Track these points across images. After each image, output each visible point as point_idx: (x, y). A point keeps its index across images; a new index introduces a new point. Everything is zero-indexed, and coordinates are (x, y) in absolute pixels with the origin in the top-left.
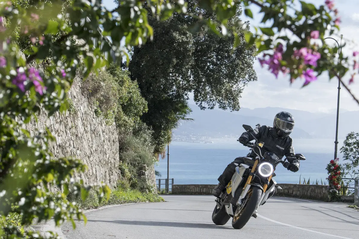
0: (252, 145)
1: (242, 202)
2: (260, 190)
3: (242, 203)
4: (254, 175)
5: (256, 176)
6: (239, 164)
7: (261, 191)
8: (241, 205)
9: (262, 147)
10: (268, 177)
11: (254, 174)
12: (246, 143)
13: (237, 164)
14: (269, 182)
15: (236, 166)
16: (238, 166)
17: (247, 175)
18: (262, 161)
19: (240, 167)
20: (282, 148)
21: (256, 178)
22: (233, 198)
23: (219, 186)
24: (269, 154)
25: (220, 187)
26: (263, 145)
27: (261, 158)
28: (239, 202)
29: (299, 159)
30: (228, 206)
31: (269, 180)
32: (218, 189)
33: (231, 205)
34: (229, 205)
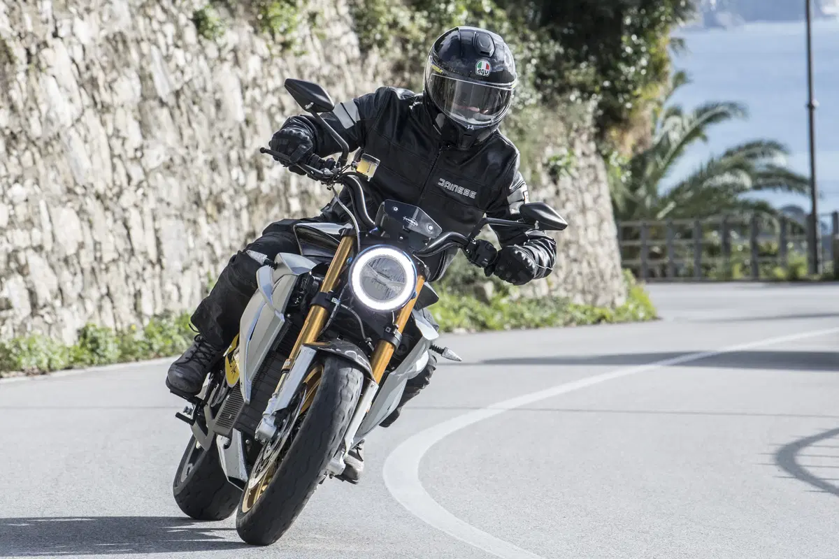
0: (327, 171)
1: (276, 423)
2: (356, 371)
3: (279, 429)
4: (335, 304)
5: (340, 307)
6: (272, 256)
7: (359, 376)
8: (274, 438)
9: (370, 175)
10: (398, 312)
11: (334, 300)
12: (299, 163)
13: (260, 257)
14: (398, 334)
15: (259, 266)
16: (266, 263)
17: (304, 302)
18: (368, 239)
19: (275, 266)
20: (467, 192)
21: (342, 314)
22: (246, 405)
23: (198, 350)
24: (396, 209)
25: (200, 355)
26: (374, 168)
27: (365, 226)
28: (266, 427)
29: (537, 227)
30: (225, 440)
31: (401, 324)
32: (193, 364)
33: (237, 435)
34: (230, 437)
